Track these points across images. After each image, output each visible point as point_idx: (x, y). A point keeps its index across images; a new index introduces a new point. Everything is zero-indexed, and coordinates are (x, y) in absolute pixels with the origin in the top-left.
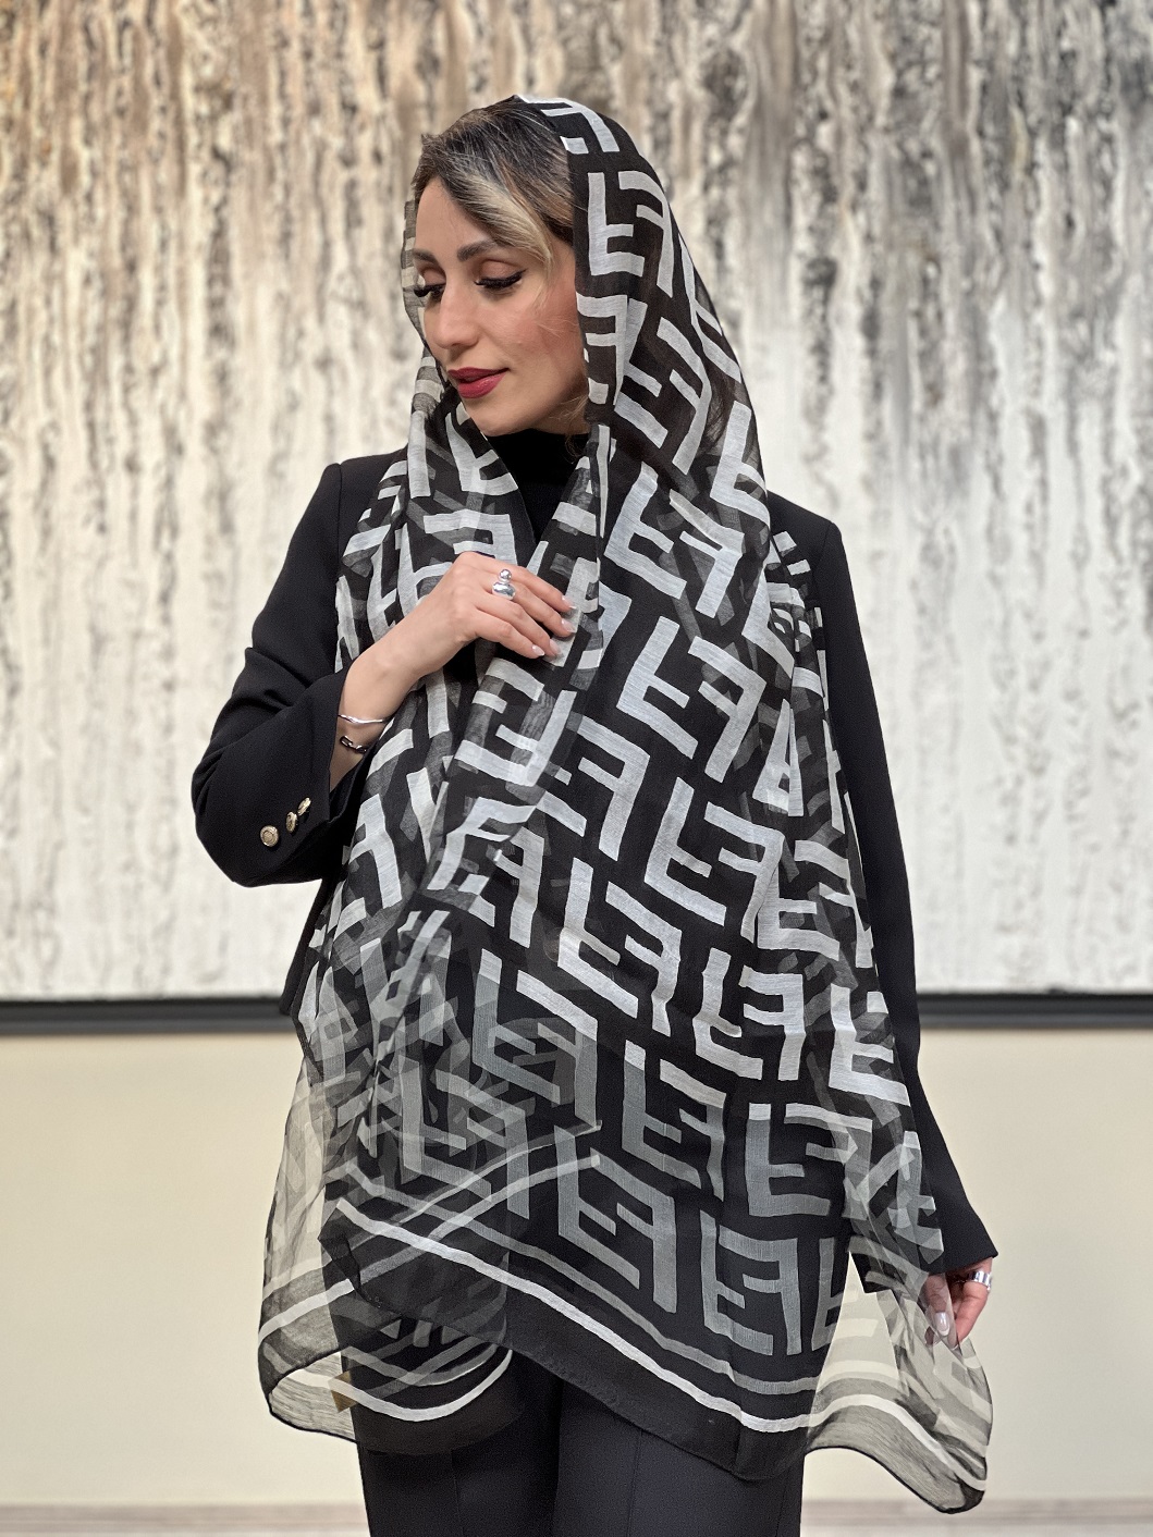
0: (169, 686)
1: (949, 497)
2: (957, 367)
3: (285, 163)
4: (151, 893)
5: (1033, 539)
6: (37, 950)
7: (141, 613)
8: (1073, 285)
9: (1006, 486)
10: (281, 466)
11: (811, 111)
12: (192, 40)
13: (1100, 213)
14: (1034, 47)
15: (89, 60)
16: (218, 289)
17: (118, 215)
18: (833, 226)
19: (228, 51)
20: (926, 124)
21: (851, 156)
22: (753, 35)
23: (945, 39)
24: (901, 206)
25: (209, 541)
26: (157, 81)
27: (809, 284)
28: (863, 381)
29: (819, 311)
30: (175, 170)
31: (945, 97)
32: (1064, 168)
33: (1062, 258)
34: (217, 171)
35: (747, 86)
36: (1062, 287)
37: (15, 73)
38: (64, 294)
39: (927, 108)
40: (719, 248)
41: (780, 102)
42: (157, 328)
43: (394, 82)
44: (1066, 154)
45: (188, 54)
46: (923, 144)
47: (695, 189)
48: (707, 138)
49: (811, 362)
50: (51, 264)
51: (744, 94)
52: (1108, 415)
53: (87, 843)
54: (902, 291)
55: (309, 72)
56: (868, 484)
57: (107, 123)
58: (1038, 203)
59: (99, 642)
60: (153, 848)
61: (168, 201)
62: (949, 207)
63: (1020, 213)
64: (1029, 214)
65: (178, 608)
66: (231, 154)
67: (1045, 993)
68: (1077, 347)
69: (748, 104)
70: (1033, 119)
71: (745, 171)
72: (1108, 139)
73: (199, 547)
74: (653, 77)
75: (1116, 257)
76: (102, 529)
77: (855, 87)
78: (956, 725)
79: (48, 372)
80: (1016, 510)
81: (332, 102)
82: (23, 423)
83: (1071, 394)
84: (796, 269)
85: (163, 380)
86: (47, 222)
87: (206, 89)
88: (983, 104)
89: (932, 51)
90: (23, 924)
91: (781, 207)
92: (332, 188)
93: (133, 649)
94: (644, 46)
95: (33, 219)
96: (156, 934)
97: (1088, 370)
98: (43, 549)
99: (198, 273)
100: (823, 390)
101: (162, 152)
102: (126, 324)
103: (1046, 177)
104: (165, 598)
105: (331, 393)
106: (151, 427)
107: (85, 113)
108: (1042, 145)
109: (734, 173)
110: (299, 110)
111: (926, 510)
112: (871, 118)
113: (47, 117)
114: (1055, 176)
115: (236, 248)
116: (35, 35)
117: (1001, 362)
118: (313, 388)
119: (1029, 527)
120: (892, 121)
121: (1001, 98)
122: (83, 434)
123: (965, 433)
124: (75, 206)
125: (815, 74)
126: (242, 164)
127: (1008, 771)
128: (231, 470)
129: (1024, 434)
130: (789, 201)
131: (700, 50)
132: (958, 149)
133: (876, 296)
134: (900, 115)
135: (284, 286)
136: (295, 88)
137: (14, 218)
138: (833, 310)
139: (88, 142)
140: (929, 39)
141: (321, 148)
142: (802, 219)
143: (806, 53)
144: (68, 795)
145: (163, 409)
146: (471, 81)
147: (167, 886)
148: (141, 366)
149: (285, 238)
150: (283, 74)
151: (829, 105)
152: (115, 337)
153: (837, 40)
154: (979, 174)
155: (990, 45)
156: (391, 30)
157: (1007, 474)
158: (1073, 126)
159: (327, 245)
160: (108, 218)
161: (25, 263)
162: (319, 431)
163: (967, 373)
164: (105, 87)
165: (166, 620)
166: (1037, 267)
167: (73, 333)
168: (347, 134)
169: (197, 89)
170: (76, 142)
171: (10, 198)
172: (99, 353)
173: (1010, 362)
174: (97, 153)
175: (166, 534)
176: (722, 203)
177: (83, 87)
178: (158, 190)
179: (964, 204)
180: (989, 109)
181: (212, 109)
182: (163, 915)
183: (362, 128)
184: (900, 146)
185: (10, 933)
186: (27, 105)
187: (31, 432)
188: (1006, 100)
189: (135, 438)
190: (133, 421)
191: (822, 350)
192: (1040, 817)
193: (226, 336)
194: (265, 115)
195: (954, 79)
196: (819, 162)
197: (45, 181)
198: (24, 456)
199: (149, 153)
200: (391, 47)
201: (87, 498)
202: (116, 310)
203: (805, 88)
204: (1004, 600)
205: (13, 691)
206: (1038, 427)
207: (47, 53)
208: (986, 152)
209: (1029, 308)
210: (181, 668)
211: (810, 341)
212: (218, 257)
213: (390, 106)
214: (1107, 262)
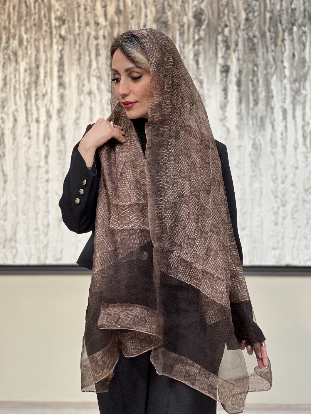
0: (47, 181)
1: (260, 130)
2: (262, 95)
3: (79, 39)
4: (42, 236)
5: (283, 142)
6: (12, 251)
7: (40, 161)
8: (295, 73)
9: (275, 128)
10: (77, 121)
11: (223, 25)
12: (54, 5)
13: (302, 53)
14: (284, 7)
15: (26, 11)
16: (61, 73)
17: (34, 53)
18: (229, 56)
19: (64, 8)
20: (254, 28)
21: (234, 36)
22: (207, 4)
23: (260, 5)
24: (247, 51)
25: (58, 141)
26: (45, 16)
27: (222, 72)
28: (237, 99)
29: (225, 79)
30: (50, 41)
31: (260, 21)
32: (292, 40)
33: (292, 65)
34: (61, 41)
35: (205, 18)
36: (292, 73)
37: (6, 14)
38: (19, 74)
39: (255, 24)
40: (197, 62)
41: (214, 22)
42: (44, 84)
43: (109, 17)
44: (293, 37)
45: (53, 9)
46: (253, 33)
47: (191, 46)
48: (194, 32)
49: (222, 93)
50: (16, 66)
51: (204, 20)
52: (304, 108)
53: (25, 223)
54: (247, 74)
55: (86, 14)
56: (238, 127)
57: (31, 28)
58: (285, 50)
59: (28, 169)
60: (43, 225)
61: (48, 49)
62: (260, 51)
63: (280, 53)
64: (283, 53)
65: (50, 160)
66: (65, 36)
67: (285, 266)
68: (296, 90)
69: (206, 23)
70: (284, 27)
71: (205, 41)
72: (304, 32)
73: (55, 143)
74: (179, 15)
75: (306, 65)
76: (29, 138)
77: (235, 18)
78: (261, 193)
79: (15, 95)
80: (278, 134)
81: (92, 22)
82: (8, 109)
83: (294, 103)
84: (218, 68)
85: (46, 98)
86: (15, 55)
87: (58, 19)
88: (270, 23)
89: (256, 8)
90: (8, 245)
91: (214, 51)
92: (92, 45)
93: (38, 171)
94: (177, 7)
95: (11, 54)
96: (43, 248)
97: (299, 96)
98: (13, 143)
99: (55, 69)
100: (226, 101)
101: (46, 36)
102: (36, 83)
103: (287, 43)
104: (46, 157)
105: (91, 101)
106: (43, 110)
107: (25, 25)
108: (286, 34)
109: (201, 42)
110: (83, 24)
111: (254, 134)
112: (239, 26)
113: (15, 26)
114: (290, 43)
115: (66, 62)
116: (12, 4)
117: (274, 93)
118: (87, 100)
119: (282, 139)
120: (245, 27)
121: (275, 21)
122: (24, 112)
123: (265, 113)
124: (23, 50)
125: (224, 14)
126: (68, 39)
127: (276, 206)
128: (64, 122)
129: (281, 113)
130: (217, 49)
131: (192, 8)
132: (263, 35)
133: (240, 75)
134: (247, 26)
135: (79, 72)
136: (82, 18)
137: (6, 54)
138: (228, 79)
139: (26, 33)
140: (255, 5)
141: (89, 35)
142: (220, 54)
143: (221, 9)
144: (20, 210)
145: (46, 105)
146: (130, 16)
147: (46, 235)
148: (40, 94)
149: (79, 59)
150: (79, 15)
151: (228, 23)
152: (33, 86)
153: (230, 5)
154: (269, 42)
155: (272, 6)
156: (108, 3)
157: (276, 124)
158: (295, 29)
159: (90, 61)
160: (31, 54)
161: (9, 66)
162: (88, 112)
163: (265, 97)
164: (31, 18)
165: (47, 163)
166: (285, 67)
167: (22, 85)
168: (96, 31)
169: (56, 19)
170: (23, 33)
171: (5, 48)
172: (29, 90)
173: (277, 93)
174: (29, 36)
175: (47, 139)
176: (198, 50)
177: (25, 18)
178: (45, 46)
179: (265, 50)
180: (272, 24)
181: (59, 24)
182: (45, 243)
183: (100, 29)
184: (247, 34)
185: (4, 247)
186: (9, 23)
187: (10, 112)
188: (277, 22)
189: (38, 113)
190: (38, 109)
191: (225, 90)
192: (284, 218)
193: (63, 86)
194: (74, 26)
195: (262, 16)
196: (225, 39)
197: (14, 44)
198: (8, 118)
199: (42, 36)
200: (108, 7)
201: (25, 130)
202: (33, 79)
203: (221, 18)
204: (275, 159)
205: (5, 182)
206: (285, 111)
207: (15, 9)
208: (271, 36)
209: (282, 79)
210: (51, 176)
211: (222, 88)
212: (61, 64)
213: (108, 23)
214: (304, 66)
